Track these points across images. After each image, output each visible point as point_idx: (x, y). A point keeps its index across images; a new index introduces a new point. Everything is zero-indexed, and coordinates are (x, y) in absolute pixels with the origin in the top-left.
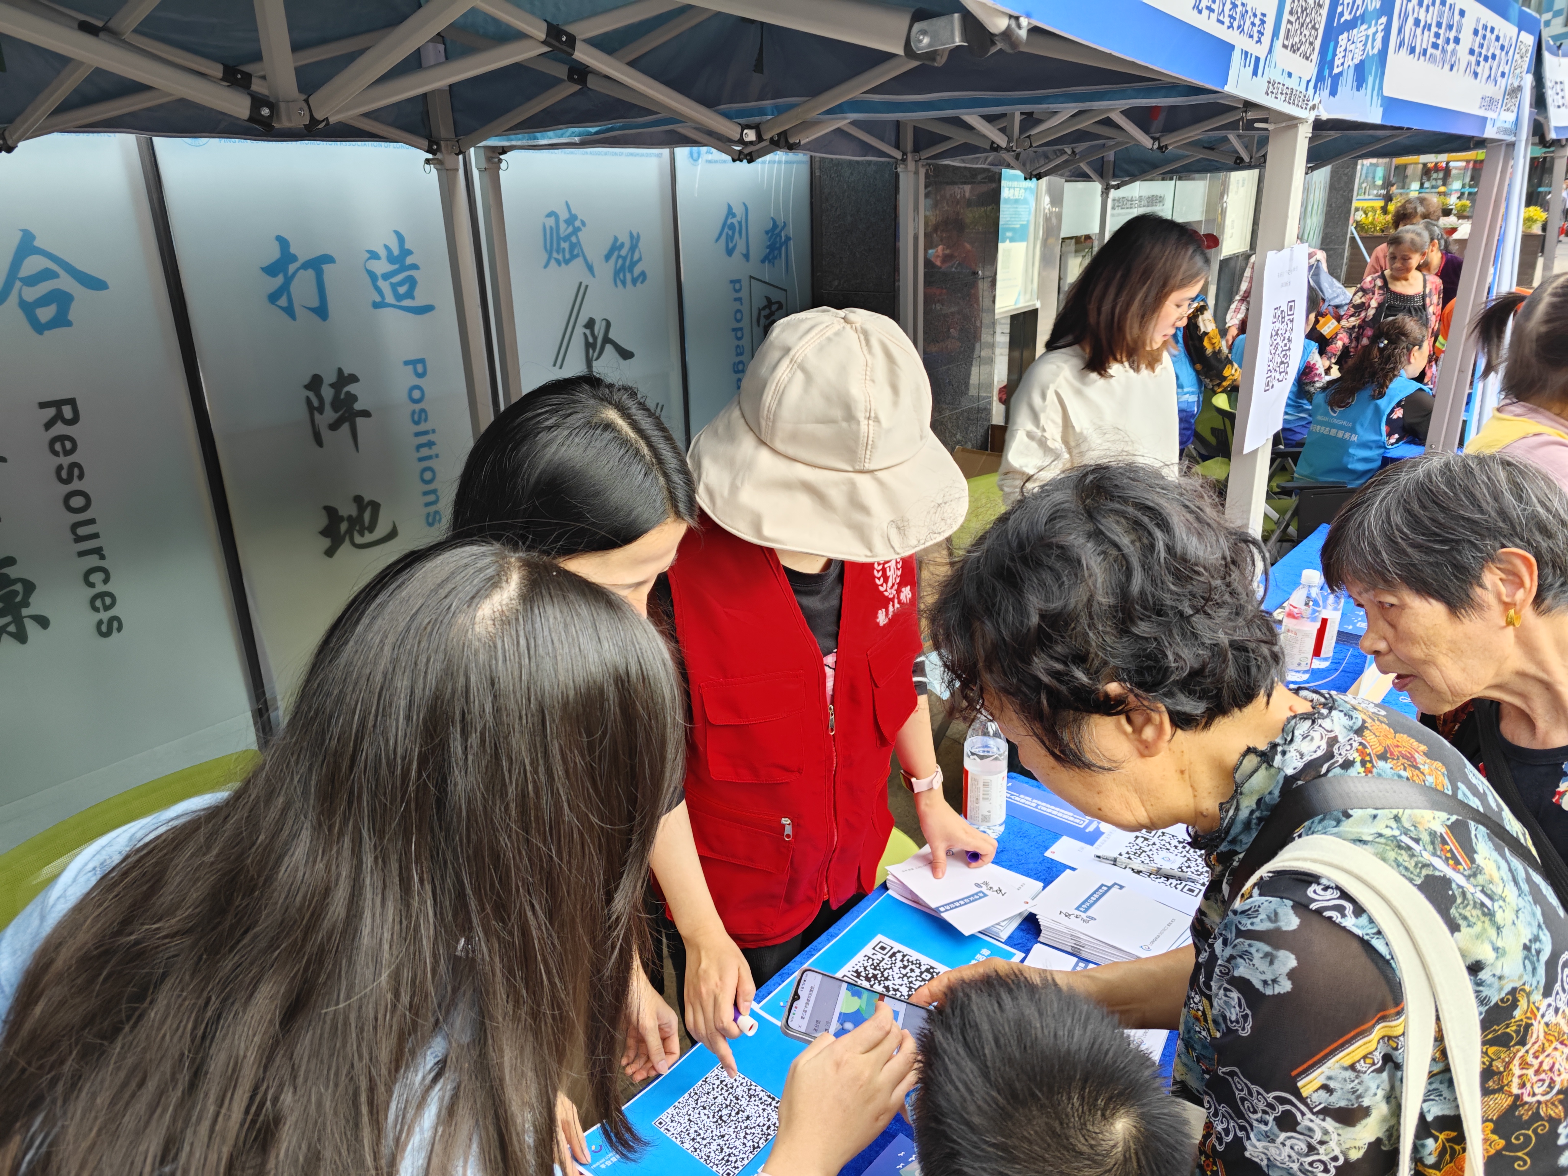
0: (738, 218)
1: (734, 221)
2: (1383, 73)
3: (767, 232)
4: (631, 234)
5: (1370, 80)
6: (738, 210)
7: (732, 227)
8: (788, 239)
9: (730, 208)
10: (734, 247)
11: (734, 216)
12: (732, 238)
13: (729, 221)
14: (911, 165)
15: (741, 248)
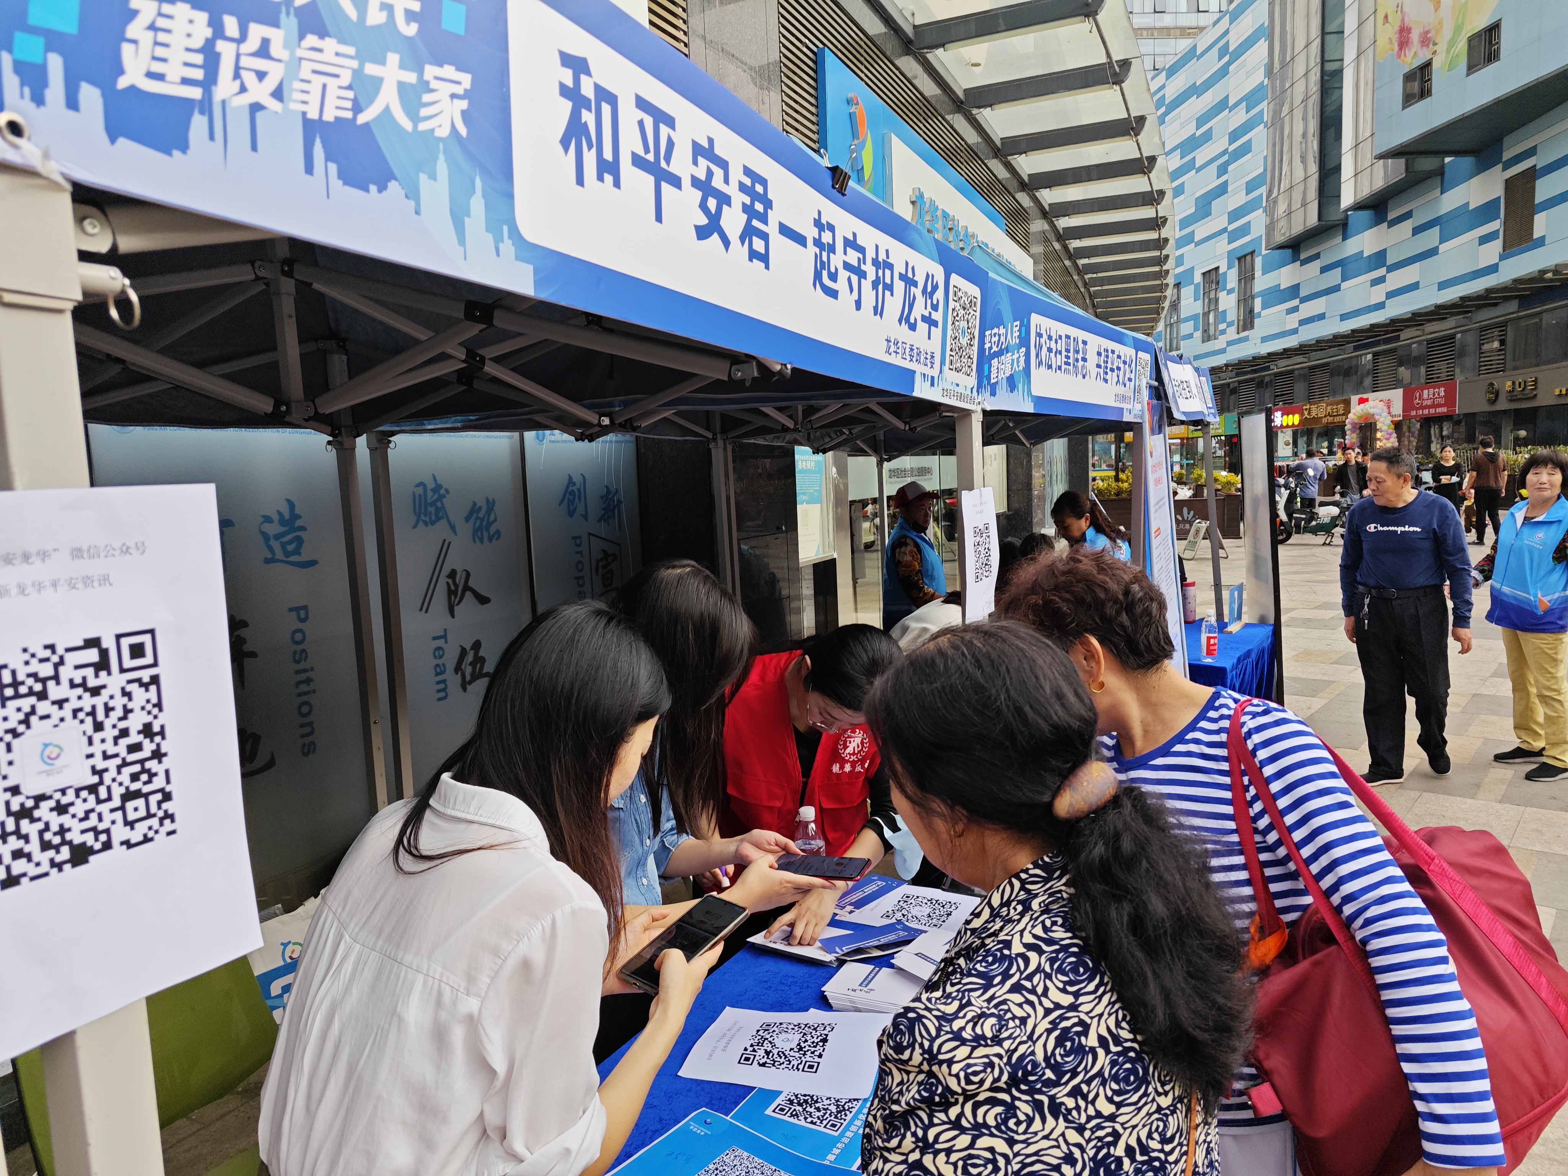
0: (578, 486)
1: (574, 488)
2: (1029, 382)
3: (602, 497)
4: (488, 500)
5: (1020, 386)
6: (577, 479)
7: (572, 493)
8: (620, 502)
9: (570, 478)
10: (575, 509)
11: (574, 484)
12: (573, 502)
13: (570, 489)
14: (720, 443)
15: (581, 509)
